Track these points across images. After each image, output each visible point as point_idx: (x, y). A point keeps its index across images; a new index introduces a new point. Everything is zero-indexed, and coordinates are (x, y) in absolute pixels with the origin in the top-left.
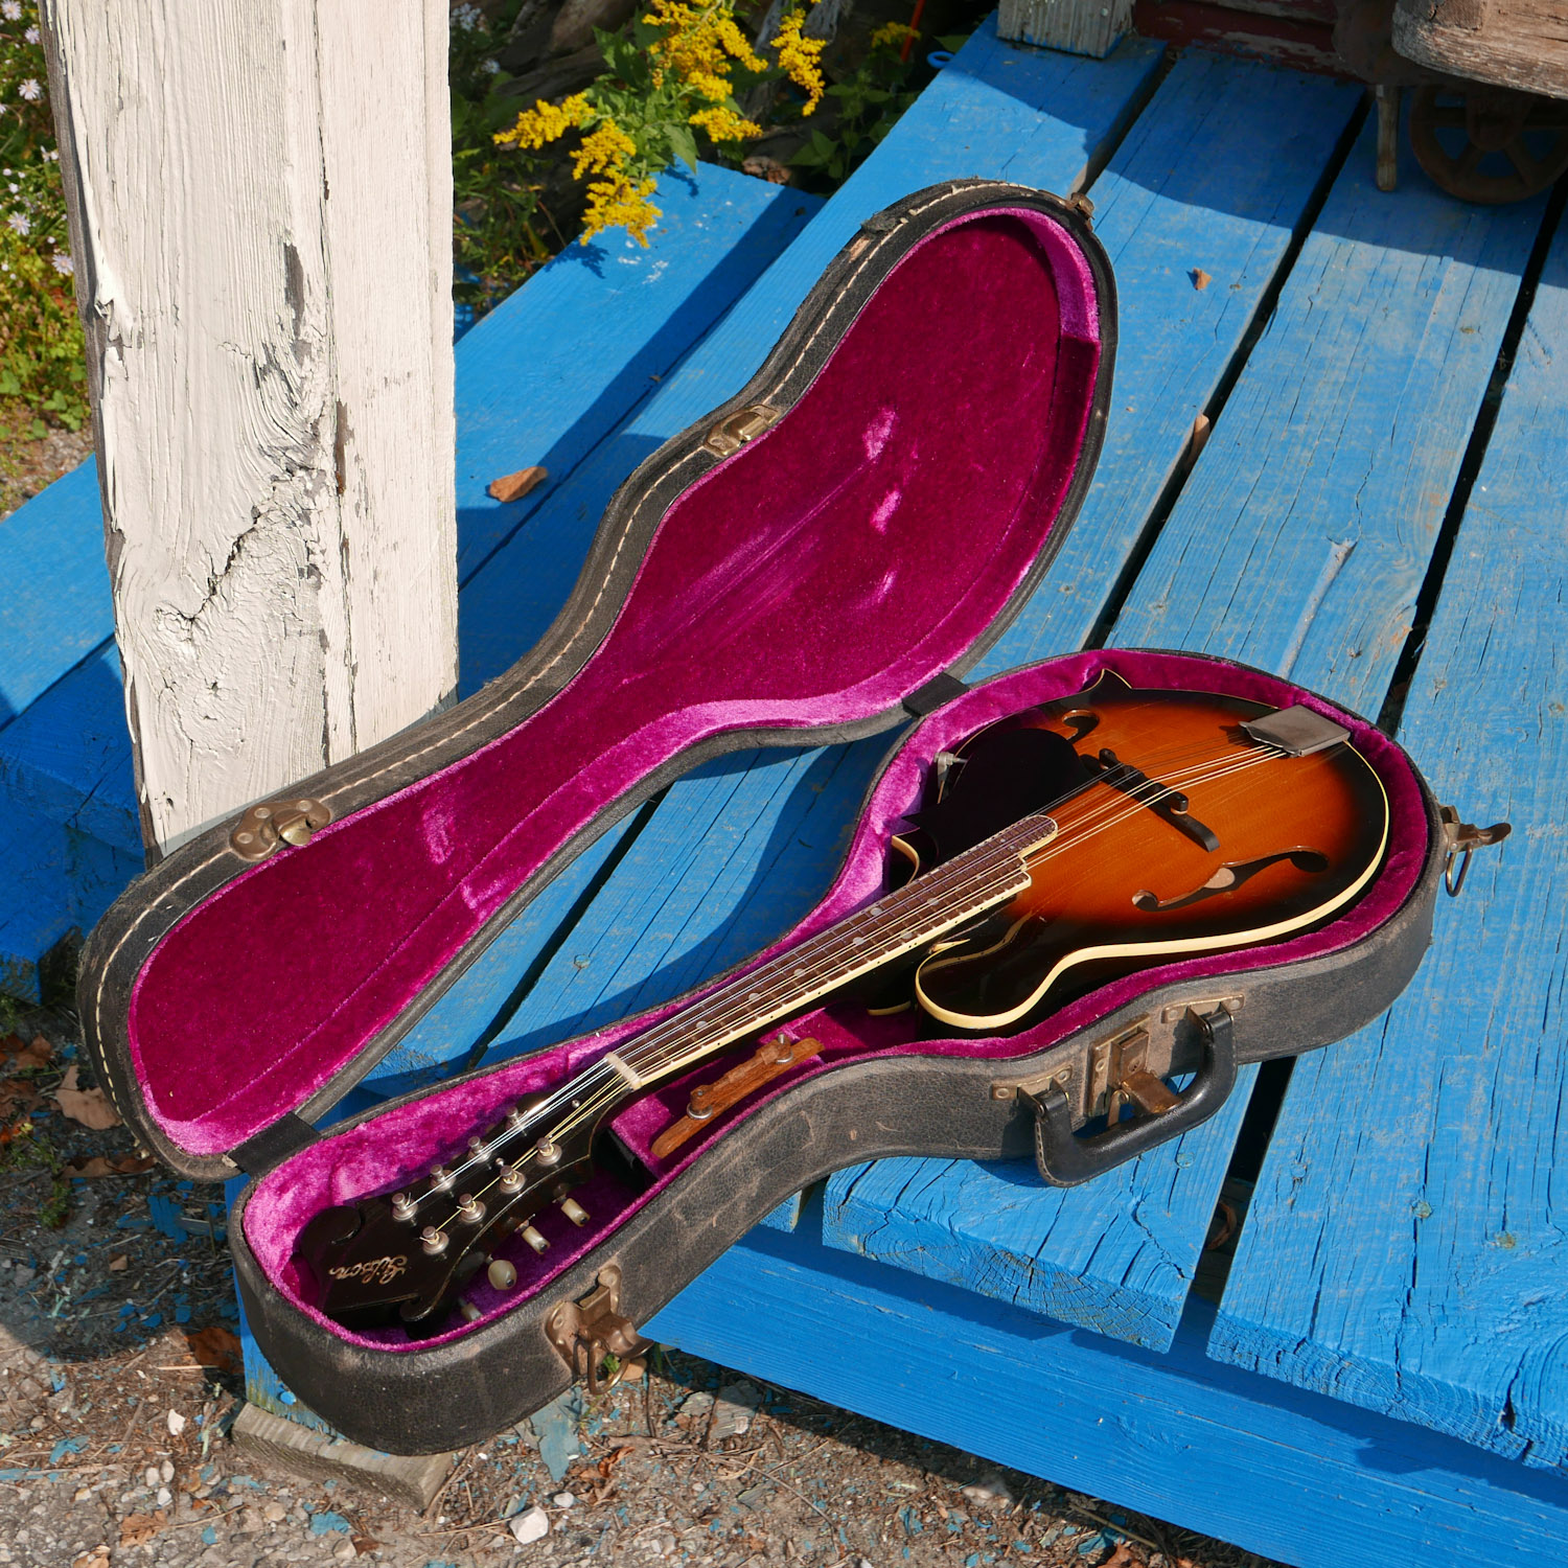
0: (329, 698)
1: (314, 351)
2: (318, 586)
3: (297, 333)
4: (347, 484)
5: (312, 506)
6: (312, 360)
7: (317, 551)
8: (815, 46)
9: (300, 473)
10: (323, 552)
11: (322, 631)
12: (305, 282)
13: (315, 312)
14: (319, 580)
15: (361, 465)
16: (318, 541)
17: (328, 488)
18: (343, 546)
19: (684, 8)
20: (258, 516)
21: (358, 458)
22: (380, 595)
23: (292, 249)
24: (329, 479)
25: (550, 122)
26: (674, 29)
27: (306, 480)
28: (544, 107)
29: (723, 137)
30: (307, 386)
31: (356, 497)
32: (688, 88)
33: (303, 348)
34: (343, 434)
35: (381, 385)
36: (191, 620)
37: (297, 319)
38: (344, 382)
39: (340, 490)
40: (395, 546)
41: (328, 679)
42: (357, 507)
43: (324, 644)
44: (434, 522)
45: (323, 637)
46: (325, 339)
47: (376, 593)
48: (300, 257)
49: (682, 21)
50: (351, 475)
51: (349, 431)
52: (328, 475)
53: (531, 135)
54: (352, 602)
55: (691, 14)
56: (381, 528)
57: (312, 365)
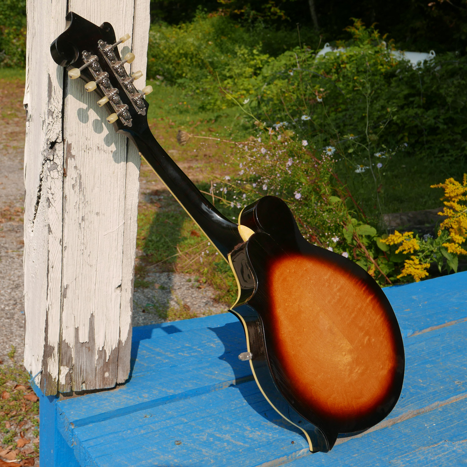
0: (50, 253)
1: (55, 116)
2: (49, 206)
3: (48, 107)
4: (68, 174)
5: (49, 174)
7: (50, 193)
9: (48, 161)
10: (53, 194)
11: (49, 225)
12: (53, 89)
13: (56, 101)
14: (49, 204)
15: (78, 171)
16: (50, 189)
17: (58, 171)
18: (64, 197)
19: (452, 211)
20: (41, 180)
21: (76, 167)
22: (85, 228)
23: (49, 75)
24: (60, 168)
25: (397, 238)
26: (447, 217)
27: (49, 164)
28: (397, 233)
29: (452, 251)
30: (50, 127)
31: (73, 182)
32: (449, 238)
33: (51, 113)
34: (68, 154)
35: (95, 148)
36: (33, 222)
37: (48, 101)
38: (71, 135)
39: (65, 175)
40: (97, 214)
41: (50, 245)
42: (73, 186)
43: (50, 231)
44: (122, 215)
45: (49, 228)
46: (60, 113)
47: (82, 226)
48: (52, 79)
49: (450, 215)
50: (71, 172)
51: (71, 155)
52: (59, 166)
53: (390, 241)
54: (66, 221)
55: (453, 213)
56: (89, 203)
57: (53, 120)
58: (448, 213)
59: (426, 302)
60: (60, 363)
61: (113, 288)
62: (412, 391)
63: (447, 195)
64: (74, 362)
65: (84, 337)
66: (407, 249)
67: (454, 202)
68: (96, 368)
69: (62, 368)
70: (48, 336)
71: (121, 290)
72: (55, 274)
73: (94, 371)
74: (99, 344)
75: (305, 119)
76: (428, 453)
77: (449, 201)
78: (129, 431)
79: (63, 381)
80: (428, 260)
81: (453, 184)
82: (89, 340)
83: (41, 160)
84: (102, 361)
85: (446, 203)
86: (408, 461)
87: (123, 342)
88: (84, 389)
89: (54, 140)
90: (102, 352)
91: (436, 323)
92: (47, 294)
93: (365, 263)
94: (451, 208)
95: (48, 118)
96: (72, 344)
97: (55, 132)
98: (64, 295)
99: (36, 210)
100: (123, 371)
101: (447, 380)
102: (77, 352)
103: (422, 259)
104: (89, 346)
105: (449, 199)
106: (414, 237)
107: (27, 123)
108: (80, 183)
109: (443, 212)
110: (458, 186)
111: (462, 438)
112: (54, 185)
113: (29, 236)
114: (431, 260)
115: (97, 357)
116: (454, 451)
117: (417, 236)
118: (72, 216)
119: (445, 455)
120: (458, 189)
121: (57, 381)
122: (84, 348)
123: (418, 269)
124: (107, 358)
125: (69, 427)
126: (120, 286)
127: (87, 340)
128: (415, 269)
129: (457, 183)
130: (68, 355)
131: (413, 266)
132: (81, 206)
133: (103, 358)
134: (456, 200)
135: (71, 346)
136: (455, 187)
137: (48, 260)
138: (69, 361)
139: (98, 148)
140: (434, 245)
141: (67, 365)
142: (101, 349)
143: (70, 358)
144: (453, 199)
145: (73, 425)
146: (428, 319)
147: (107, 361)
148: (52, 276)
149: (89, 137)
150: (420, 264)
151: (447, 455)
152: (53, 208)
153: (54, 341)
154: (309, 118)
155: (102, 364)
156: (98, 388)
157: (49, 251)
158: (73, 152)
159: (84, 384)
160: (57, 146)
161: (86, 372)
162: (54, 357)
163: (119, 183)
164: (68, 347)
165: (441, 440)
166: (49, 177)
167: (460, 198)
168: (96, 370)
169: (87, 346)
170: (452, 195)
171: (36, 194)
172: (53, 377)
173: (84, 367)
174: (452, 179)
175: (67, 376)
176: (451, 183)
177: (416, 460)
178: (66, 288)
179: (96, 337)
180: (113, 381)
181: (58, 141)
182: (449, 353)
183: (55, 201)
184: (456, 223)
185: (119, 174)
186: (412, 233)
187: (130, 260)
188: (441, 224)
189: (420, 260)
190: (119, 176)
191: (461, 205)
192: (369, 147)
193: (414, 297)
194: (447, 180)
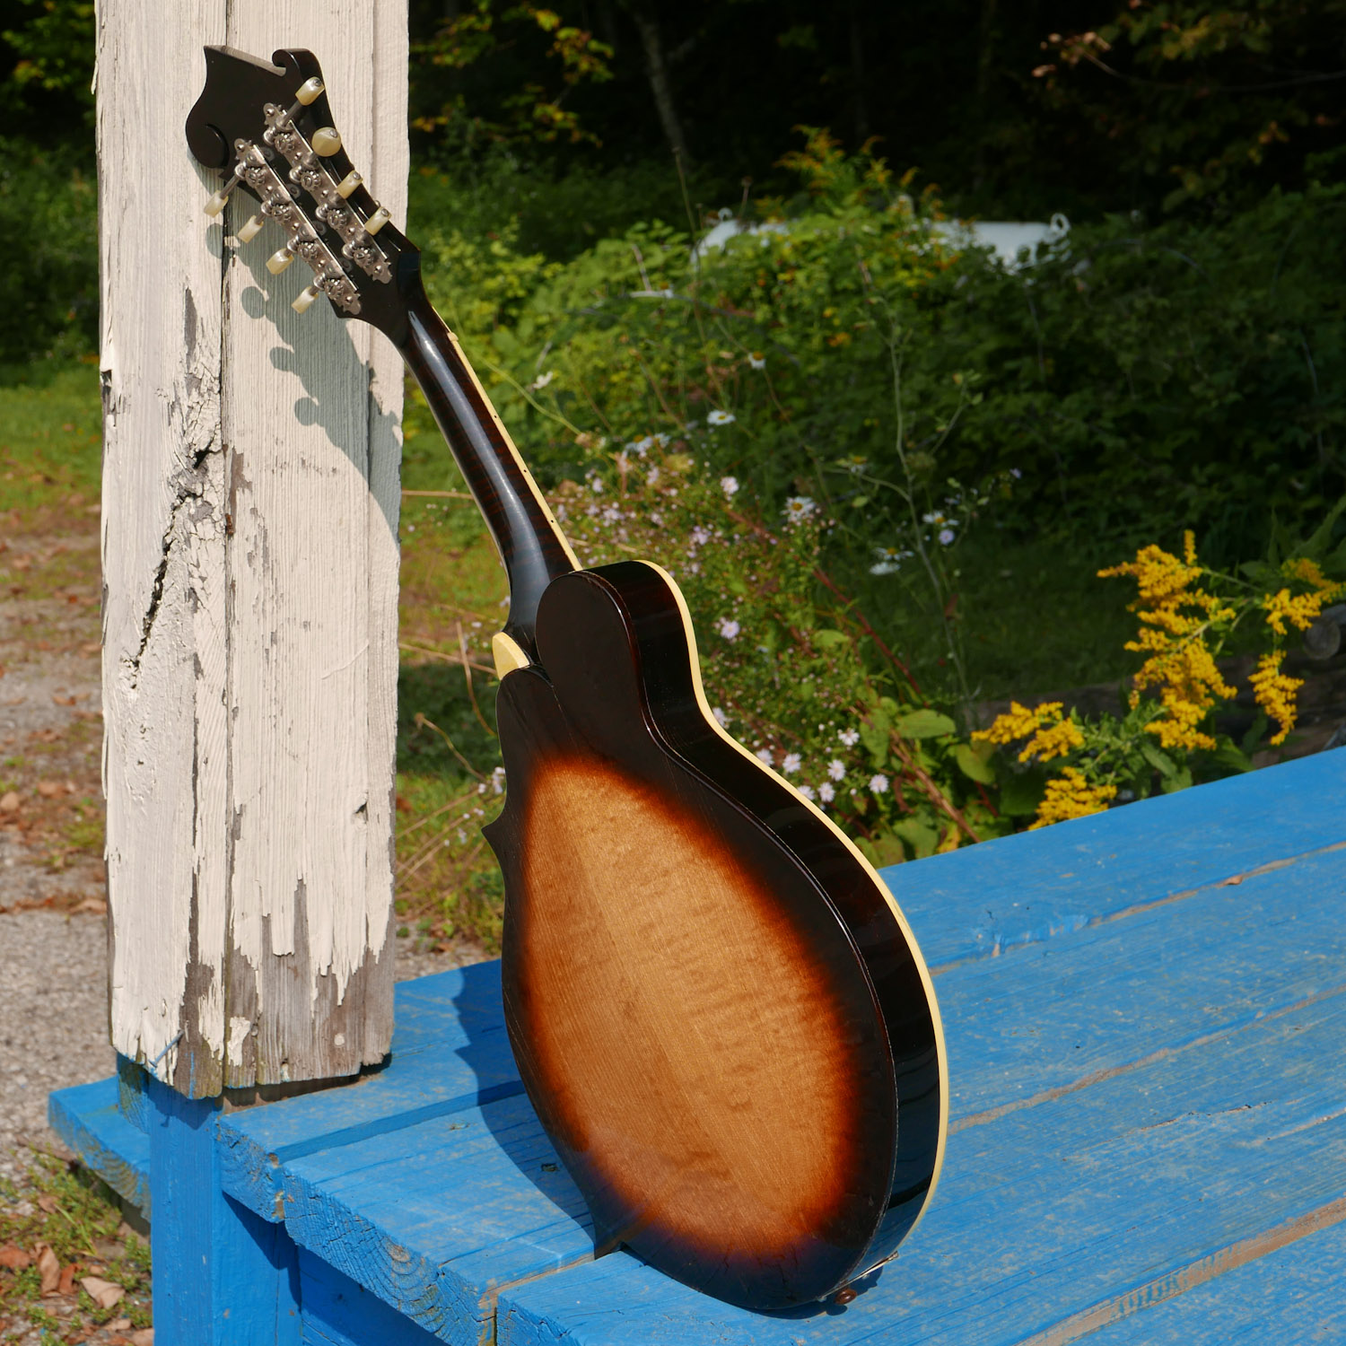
0: (199, 726)
1: (204, 388)
2: (195, 609)
3: (189, 367)
4: (237, 527)
5: (193, 530)
6: (201, 395)
7: (196, 575)
8: (1292, 684)
9: (189, 499)
10: (203, 579)
11: (196, 655)
12: (199, 324)
13: (207, 353)
14: (195, 604)
15: (259, 521)
16: (198, 566)
17: (215, 522)
18: (231, 587)
19: (1162, 635)
20: (167, 549)
21: (254, 511)
22: (280, 661)
23: (188, 292)
24: (217, 515)
25: (1019, 721)
26: (1150, 654)
27: (191, 506)
28: (1017, 708)
29: (1173, 743)
30: (193, 416)
31: (250, 548)
32: (1162, 710)
33: (193, 381)
34: (237, 480)
35: (296, 463)
36: (137, 664)
37: (188, 355)
38: (242, 434)
39: (229, 530)
40: (306, 625)
41: (198, 705)
42: (250, 557)
43: (198, 670)
44: (362, 628)
45: (197, 662)
46: (217, 382)
47: (273, 655)
48: (195, 301)
49: (1158, 647)
50: (243, 522)
51: (244, 481)
52: (216, 510)
53: (1001, 731)
54: (236, 644)
55: (1168, 641)
56: (286, 597)
57: (200, 399)
58: (1154, 642)
59: (1115, 856)
60: (229, 1010)
61: (349, 813)
62: (1099, 1033)
63: (1145, 594)
64: (261, 1007)
65: (283, 943)
66: (1049, 746)
67: (1166, 610)
68: (314, 1023)
69: (233, 1021)
70: (200, 938)
71: (367, 819)
72: (212, 779)
73: (309, 1032)
74: (319, 958)
75: (719, 422)
76: (1151, 1139)
77: (1150, 610)
78: (423, 1157)
79: (236, 1058)
80: (1111, 777)
81: (1160, 562)
82: (297, 949)
83: (171, 497)
84: (326, 1004)
85: (1144, 615)
86: (1107, 1155)
87: (376, 953)
88: (287, 1078)
89: (203, 448)
90: (328, 979)
91: (1143, 897)
92: (195, 831)
93: (930, 822)
94: (1158, 627)
95: (189, 395)
96: (256, 961)
97: (206, 428)
98: (234, 834)
99: (147, 630)
100: (379, 1033)
101: (1184, 1006)
102: (269, 981)
103: (1094, 776)
104: (294, 963)
105: (1152, 605)
106: (1066, 716)
107: (110, 419)
108: (266, 550)
109: (1139, 641)
110: (1172, 567)
111: (1229, 1104)
112: (205, 557)
113: (125, 701)
114: (1118, 775)
115: (314, 994)
116: (1212, 1130)
117: (1073, 712)
118: (250, 631)
119: (1192, 1139)
120: (1173, 573)
121: (220, 1057)
122: (283, 970)
123: (1084, 803)
124: (341, 995)
125: (264, 1167)
126: (363, 808)
127: (290, 948)
128: (1078, 802)
129: (1168, 558)
130: (248, 988)
131: (1072, 794)
132: (268, 607)
133: (330, 995)
134: (1173, 606)
135: (254, 965)
136: (1164, 570)
137: (196, 743)
138: (250, 1004)
139: (303, 462)
140: (1123, 735)
141: (246, 1015)
142: (324, 972)
143: (253, 998)
144: (1164, 604)
145: (274, 1160)
146: (1124, 891)
147: (340, 1003)
148: (205, 783)
149: (281, 437)
150: (1089, 789)
151: (1197, 1137)
152: (205, 612)
153: (211, 952)
154: (729, 418)
155: (326, 1013)
156: (319, 1075)
157: (196, 721)
158: (248, 475)
159: (285, 1067)
160: (210, 461)
161: (290, 1033)
162: (214, 994)
163: (353, 547)
164: (248, 966)
165: (1180, 1113)
166: (194, 539)
167: (1181, 598)
168: (314, 1029)
169: (292, 963)
170: (1160, 591)
171: (150, 585)
172: (213, 1049)
173: (285, 1021)
174: (1155, 549)
175: (245, 1042)
176: (1152, 558)
177: (1126, 1153)
178: (240, 815)
179: (312, 939)
180: (353, 1056)
181: (213, 448)
182: (1184, 954)
183: (208, 595)
184: (1178, 668)
185: (353, 524)
186: (1060, 705)
187: (384, 741)
188: (1137, 677)
189: (1089, 780)
190: (353, 531)
191: (1186, 618)
192: (910, 490)
193: (1081, 848)
194: (1140, 552)
